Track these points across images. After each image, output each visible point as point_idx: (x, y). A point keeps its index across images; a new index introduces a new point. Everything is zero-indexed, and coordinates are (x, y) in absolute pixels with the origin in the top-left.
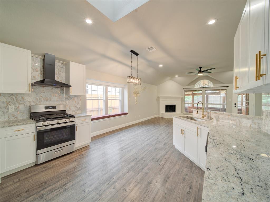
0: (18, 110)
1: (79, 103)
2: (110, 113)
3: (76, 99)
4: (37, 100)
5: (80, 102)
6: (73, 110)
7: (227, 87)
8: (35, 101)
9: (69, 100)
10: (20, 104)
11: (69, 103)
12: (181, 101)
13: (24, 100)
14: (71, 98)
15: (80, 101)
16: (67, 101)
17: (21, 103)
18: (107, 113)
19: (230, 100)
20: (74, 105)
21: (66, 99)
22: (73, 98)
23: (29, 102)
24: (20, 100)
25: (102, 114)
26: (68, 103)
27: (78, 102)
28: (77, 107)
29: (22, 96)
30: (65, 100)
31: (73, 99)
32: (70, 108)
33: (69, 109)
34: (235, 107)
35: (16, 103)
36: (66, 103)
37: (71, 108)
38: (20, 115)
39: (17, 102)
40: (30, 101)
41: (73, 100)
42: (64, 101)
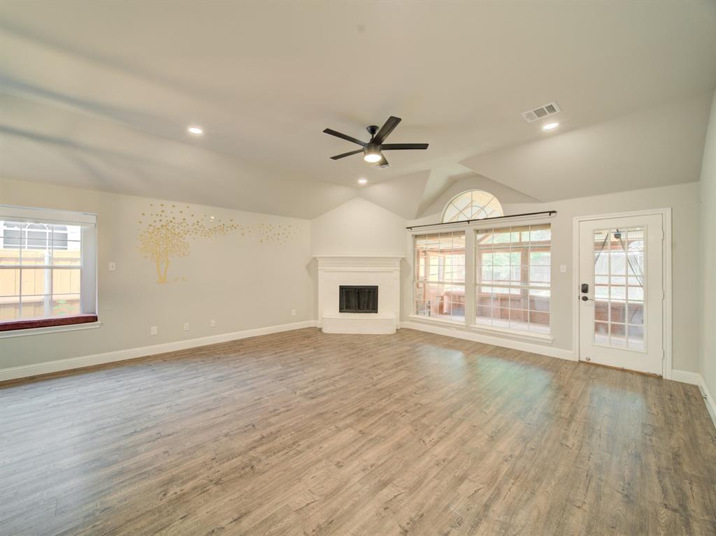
7: (550, 213)
12: (398, 272)
19: (563, 268)
34: (585, 299)
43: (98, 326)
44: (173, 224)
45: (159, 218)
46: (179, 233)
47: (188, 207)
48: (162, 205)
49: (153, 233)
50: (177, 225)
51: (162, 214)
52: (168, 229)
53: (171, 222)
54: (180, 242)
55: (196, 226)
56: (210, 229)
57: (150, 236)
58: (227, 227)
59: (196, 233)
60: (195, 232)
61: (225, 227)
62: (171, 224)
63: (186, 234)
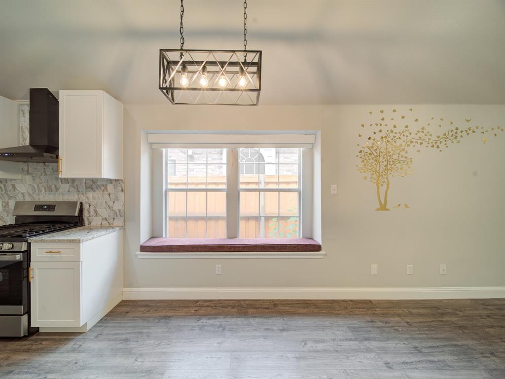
0: (7, 209)
1: (117, 200)
2: (247, 235)
3: (110, 187)
4: (34, 191)
5: (121, 196)
6: (104, 217)
8: (31, 193)
9: (95, 192)
10: (10, 198)
11: (94, 198)
13: (16, 190)
14: (98, 187)
15: (122, 194)
16: (90, 195)
17: (11, 196)
18: (232, 230)
20: (106, 203)
21: (86, 188)
22: (103, 185)
23: (22, 193)
24: (10, 191)
25: (217, 235)
26: (91, 198)
27: (117, 197)
28: (114, 208)
29: (12, 183)
30: (84, 190)
31: (103, 188)
32: (96, 211)
33: (93, 212)
35: (5, 196)
36: (87, 197)
37: (99, 211)
38: (10, 219)
39: (5, 193)
40: (24, 193)
41: (103, 191)
42: (83, 194)
43: (322, 257)
44: (393, 134)
45: (379, 128)
46: (401, 145)
47: (411, 110)
48: (382, 112)
49: (372, 147)
50: (398, 136)
51: (382, 122)
52: (388, 141)
53: (392, 131)
54: (402, 157)
55: (421, 135)
56: (438, 137)
57: (369, 152)
58: (462, 132)
59: (421, 144)
60: (419, 141)
61: (459, 132)
62: (392, 135)
63: (409, 145)
